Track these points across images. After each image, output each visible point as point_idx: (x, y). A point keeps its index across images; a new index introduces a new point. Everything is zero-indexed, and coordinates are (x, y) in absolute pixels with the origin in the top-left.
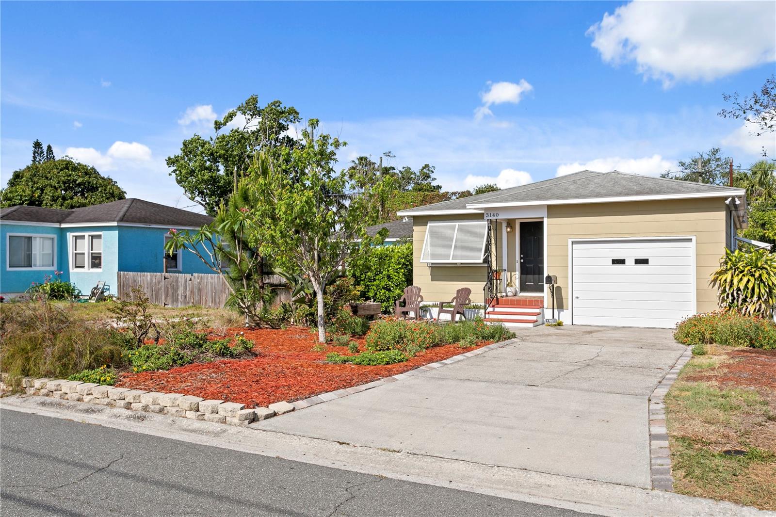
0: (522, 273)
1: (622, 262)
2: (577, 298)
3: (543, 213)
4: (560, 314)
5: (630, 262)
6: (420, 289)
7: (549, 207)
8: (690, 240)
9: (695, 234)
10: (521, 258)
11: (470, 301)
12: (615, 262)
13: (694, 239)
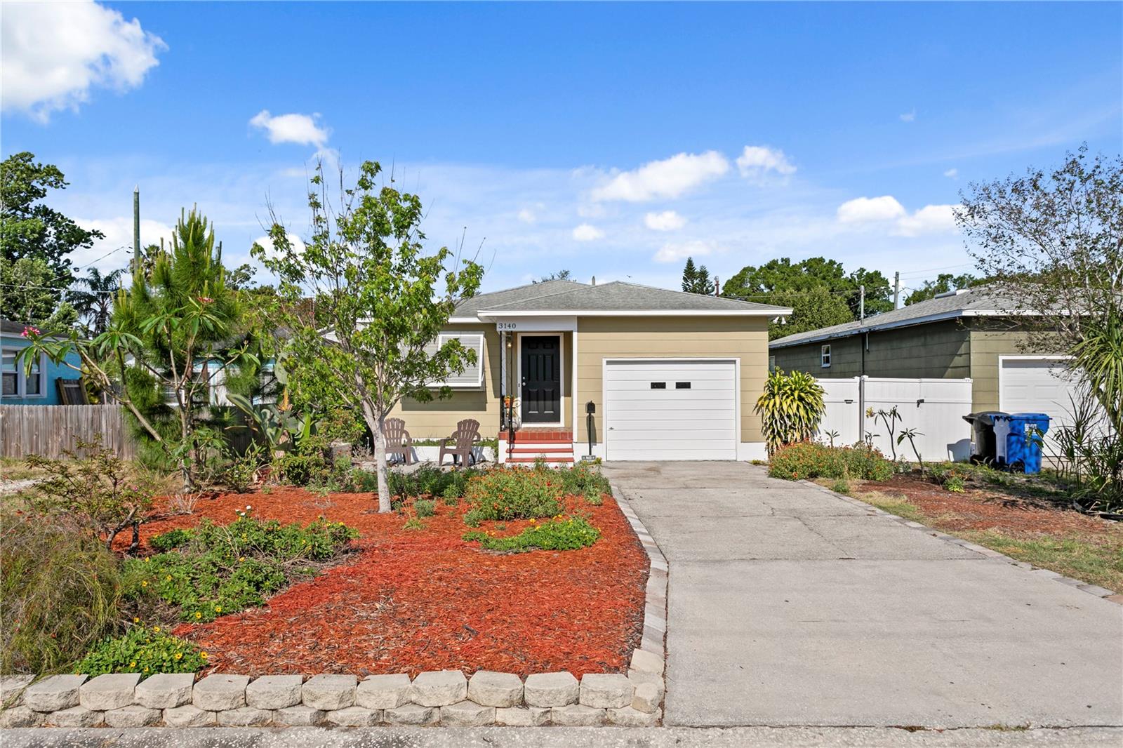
0: (523, 399)
1: (661, 386)
2: (611, 429)
3: (572, 326)
4: (592, 449)
5: (671, 386)
6: (403, 423)
7: (580, 318)
8: (734, 362)
9: (739, 355)
10: (523, 381)
11: (479, 436)
12: (655, 386)
13: (738, 361)
